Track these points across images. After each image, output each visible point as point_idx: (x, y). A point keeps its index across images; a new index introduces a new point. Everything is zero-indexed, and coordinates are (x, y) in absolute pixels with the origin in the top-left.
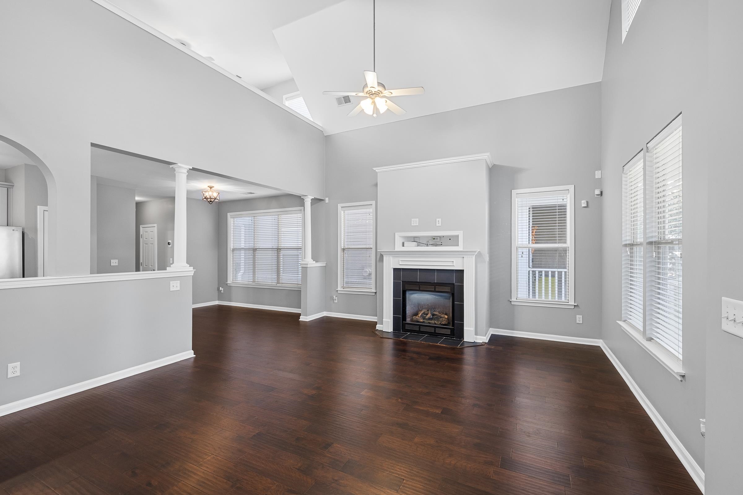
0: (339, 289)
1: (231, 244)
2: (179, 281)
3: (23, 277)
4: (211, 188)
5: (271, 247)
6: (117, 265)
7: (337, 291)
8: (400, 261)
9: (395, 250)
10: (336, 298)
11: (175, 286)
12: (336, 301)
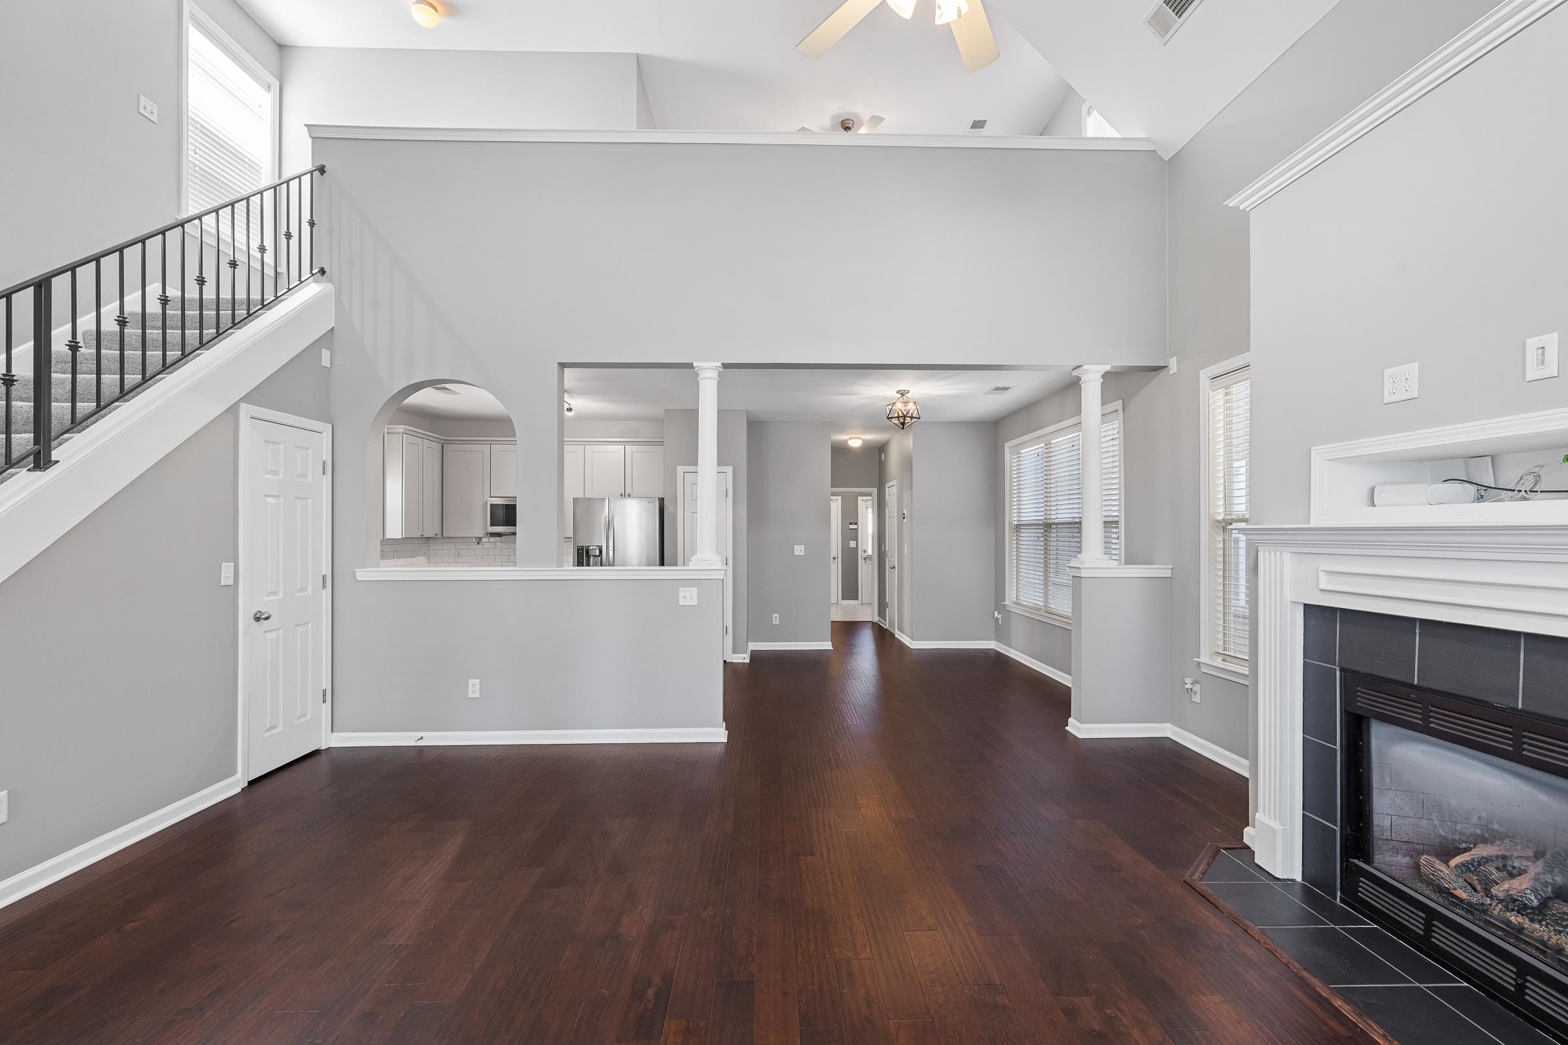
0: (1203, 659)
1: (1012, 517)
2: (696, 589)
3: (662, 563)
4: (903, 395)
5: (1071, 520)
6: (803, 554)
7: (1199, 663)
8: (1322, 576)
9: (1309, 523)
10: (1197, 688)
11: (688, 597)
12: (1197, 699)
